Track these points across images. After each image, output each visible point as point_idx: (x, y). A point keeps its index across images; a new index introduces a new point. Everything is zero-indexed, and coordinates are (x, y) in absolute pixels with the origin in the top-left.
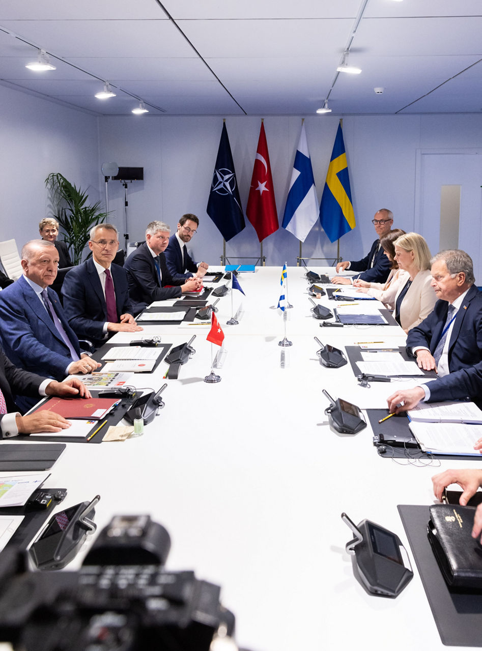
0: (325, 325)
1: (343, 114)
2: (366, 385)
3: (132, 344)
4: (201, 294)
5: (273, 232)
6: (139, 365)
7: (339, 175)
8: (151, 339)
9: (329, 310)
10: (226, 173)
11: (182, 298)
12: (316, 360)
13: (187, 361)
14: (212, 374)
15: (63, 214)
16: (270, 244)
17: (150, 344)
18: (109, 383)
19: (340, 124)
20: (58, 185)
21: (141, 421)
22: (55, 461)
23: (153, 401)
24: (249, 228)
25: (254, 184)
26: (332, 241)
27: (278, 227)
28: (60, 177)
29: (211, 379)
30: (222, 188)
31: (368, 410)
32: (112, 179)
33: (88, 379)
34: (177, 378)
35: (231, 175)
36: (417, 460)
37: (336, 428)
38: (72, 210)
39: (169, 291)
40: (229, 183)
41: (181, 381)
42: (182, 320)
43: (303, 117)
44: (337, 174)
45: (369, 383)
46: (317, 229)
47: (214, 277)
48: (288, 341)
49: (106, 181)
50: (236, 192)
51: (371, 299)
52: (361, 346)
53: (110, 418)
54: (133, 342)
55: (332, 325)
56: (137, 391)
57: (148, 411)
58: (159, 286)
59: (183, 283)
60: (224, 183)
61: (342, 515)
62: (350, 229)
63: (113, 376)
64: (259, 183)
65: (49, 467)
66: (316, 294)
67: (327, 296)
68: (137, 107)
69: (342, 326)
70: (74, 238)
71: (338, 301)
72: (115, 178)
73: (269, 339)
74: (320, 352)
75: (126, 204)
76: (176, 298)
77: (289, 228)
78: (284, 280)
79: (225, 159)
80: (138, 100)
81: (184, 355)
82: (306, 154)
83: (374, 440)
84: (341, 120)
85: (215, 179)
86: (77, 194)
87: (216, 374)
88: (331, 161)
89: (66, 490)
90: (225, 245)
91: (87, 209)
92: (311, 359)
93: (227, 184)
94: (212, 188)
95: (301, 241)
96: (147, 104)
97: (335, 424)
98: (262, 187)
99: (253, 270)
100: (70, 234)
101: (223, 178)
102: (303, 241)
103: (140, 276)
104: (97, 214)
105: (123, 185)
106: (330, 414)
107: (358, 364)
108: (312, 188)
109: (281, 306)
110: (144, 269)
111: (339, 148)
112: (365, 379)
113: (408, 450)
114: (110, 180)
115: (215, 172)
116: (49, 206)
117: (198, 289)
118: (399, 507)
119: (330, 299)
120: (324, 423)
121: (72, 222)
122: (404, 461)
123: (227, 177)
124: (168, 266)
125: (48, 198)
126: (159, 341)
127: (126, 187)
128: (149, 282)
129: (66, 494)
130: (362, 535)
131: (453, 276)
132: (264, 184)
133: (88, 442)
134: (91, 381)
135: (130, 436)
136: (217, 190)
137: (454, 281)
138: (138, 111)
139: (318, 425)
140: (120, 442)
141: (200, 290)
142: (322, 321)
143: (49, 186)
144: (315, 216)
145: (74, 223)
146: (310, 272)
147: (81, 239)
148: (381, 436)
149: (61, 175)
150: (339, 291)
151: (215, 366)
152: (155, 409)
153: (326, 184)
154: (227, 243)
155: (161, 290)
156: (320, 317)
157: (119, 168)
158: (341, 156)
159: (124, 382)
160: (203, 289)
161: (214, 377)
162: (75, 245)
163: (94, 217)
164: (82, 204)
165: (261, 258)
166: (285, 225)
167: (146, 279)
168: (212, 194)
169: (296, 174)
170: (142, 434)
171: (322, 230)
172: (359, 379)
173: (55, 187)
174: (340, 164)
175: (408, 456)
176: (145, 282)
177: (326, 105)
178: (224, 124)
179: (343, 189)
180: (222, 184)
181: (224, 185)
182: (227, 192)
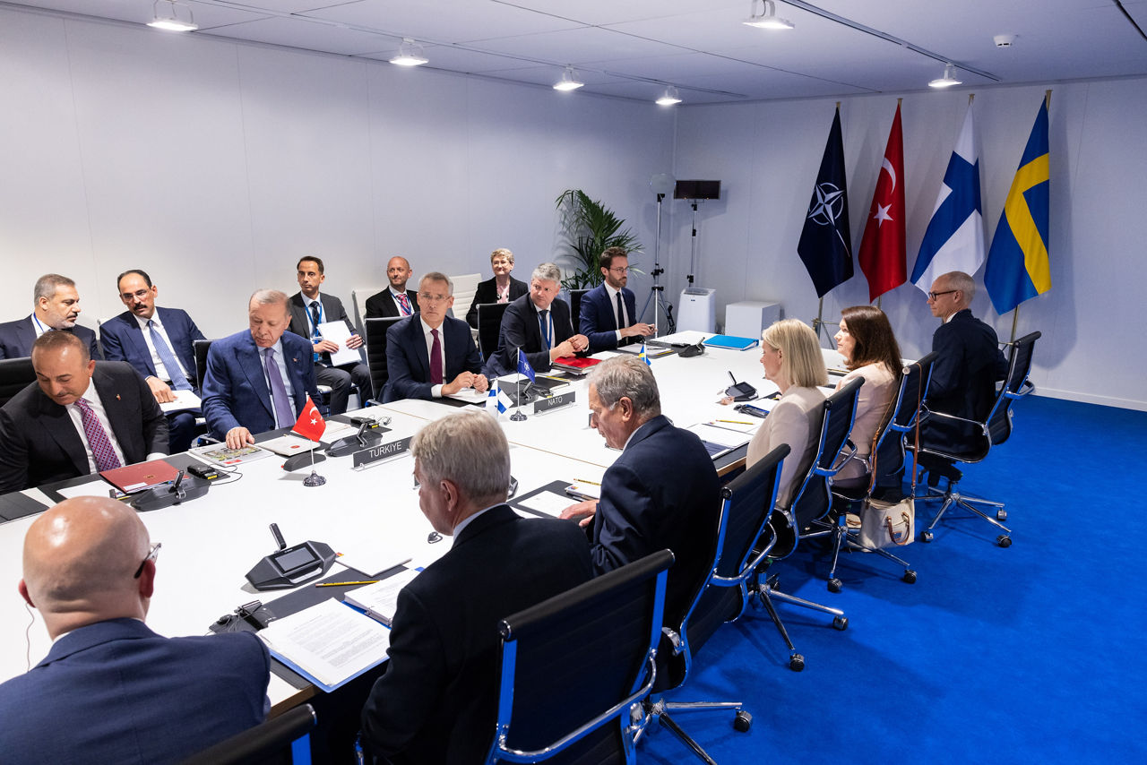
1: (1062, 81)
7: (1028, 194)
10: (829, 190)
15: (589, 244)
19: (1045, 100)
25: (874, 209)
26: (1001, 312)
27: (903, 280)
28: (580, 196)
30: (822, 214)
32: (672, 198)
35: (839, 192)
40: (832, 206)
43: (971, 92)
44: (1024, 193)
49: (659, 200)
50: (842, 222)
60: (825, 207)
62: (1035, 293)
64: (880, 207)
68: (664, 95)
72: (675, 196)
75: (694, 233)
77: (921, 283)
79: (832, 168)
82: (970, 158)
84: (1049, 91)
85: (814, 200)
88: (1019, 168)
93: (829, 209)
94: (809, 214)
98: (883, 214)
101: (824, 198)
105: (691, 206)
108: (974, 216)
111: (1039, 143)
114: (667, 198)
115: (815, 188)
123: (832, 195)
127: (695, 209)
131: (613, 406)
132: (887, 208)
136: (815, 217)
138: (666, 102)
143: (563, 207)
153: (1003, 214)
158: (1041, 159)
159: (239, 461)
164: (611, 233)
166: (914, 279)
168: (809, 222)
169: (946, 191)
174: (1036, 172)
178: (837, 110)
179: (1032, 220)
180: (822, 207)
181: (825, 210)
182: (828, 222)
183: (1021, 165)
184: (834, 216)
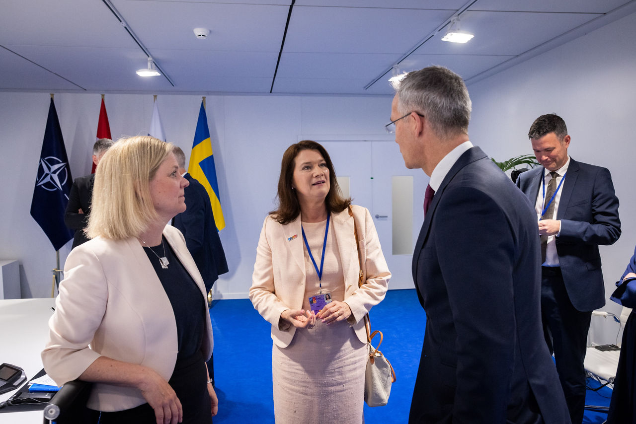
1: (205, 93)
7: (202, 164)
10: (53, 162)
19: (202, 104)
30: (49, 182)
35: (62, 165)
40: (58, 175)
44: (199, 163)
60: (51, 176)
79: (53, 146)
84: (204, 98)
85: (41, 171)
88: (193, 148)
93: (56, 177)
94: (37, 182)
101: (49, 169)
111: (203, 132)
115: (40, 161)
123: (56, 167)
136: (43, 185)
158: (205, 141)
168: (38, 190)
174: (204, 150)
178: (52, 100)
179: (207, 180)
180: (49, 176)
181: (52, 178)
182: (55, 187)
183: (194, 145)
184: (61, 183)
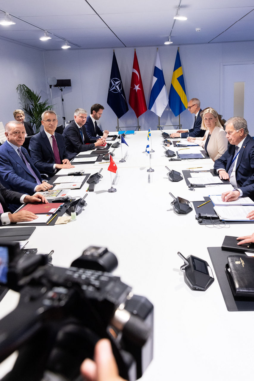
0: (171, 160)
1: (179, 45)
2: (193, 189)
3: (69, 175)
4: (105, 147)
5: (144, 112)
6: (73, 185)
7: (178, 79)
8: (79, 172)
9: (174, 152)
10: (116, 81)
11: (95, 150)
12: (167, 178)
13: (98, 182)
14: (112, 188)
15: (28, 107)
16: (143, 119)
17: (79, 174)
18: (58, 195)
19: (178, 50)
20: (24, 91)
21: (75, 213)
22: (30, 235)
23: (81, 203)
24: (131, 111)
25: (133, 86)
26: (176, 116)
27: (146, 110)
28: (24, 87)
29: (111, 191)
30: (115, 89)
31: (193, 202)
32: (54, 87)
33: (46, 194)
34: (93, 191)
35: (119, 82)
36: (218, 225)
37: (176, 212)
38: (32, 105)
39: (88, 146)
40: (119, 86)
41: (96, 192)
42: (96, 161)
43: (157, 47)
45: (194, 188)
46: (168, 109)
47: (113, 138)
48: (152, 169)
49: (51, 88)
50: (123, 91)
51: (196, 146)
52: (190, 170)
53: (59, 213)
54: (69, 174)
55: (175, 160)
56: (72, 198)
57: (78, 208)
58: (83, 144)
59: (96, 141)
61: (178, 253)
62: (185, 109)
63: (59, 192)
64: (135, 85)
65: (27, 239)
66: (167, 144)
67: (173, 145)
68: (64, 44)
69: (181, 160)
70: (35, 120)
71: (179, 148)
72: (55, 86)
73: (142, 169)
74: (168, 174)
75: (63, 100)
76: (92, 150)
77: (152, 110)
78: (150, 137)
79: (115, 73)
80: (65, 40)
81: (97, 179)
82: (160, 68)
83: (196, 216)
84: (179, 48)
85: (111, 84)
86: (35, 95)
87: (114, 188)
88: (174, 71)
89: (37, 249)
90: (118, 120)
91: (41, 104)
92: (164, 178)
93: (118, 87)
94: (109, 89)
95: (159, 117)
96: (70, 43)
97: (176, 210)
98: (137, 88)
99: (133, 133)
100: (33, 118)
101: (115, 83)
102: (160, 116)
103: (72, 139)
104: (47, 106)
105: (60, 89)
106: (173, 205)
107: (189, 179)
108: (164, 87)
109: (147, 151)
110: (74, 135)
111: (178, 64)
112: (192, 187)
113: (213, 221)
114: (53, 87)
115: (110, 80)
116: (20, 103)
117: (104, 144)
118: (208, 248)
119: (174, 146)
120: (171, 210)
121: (33, 111)
122: (212, 226)
123: (117, 83)
124: (87, 133)
125: (19, 98)
126: (83, 173)
127: (62, 91)
128: (77, 142)
129: (37, 251)
130: (188, 262)
131: (238, 131)
132: (138, 86)
133: (48, 225)
134: (47, 194)
135: (69, 221)
136: (112, 90)
137: (238, 134)
138: (65, 47)
139: (167, 211)
140: (64, 224)
141: (105, 145)
142: (170, 158)
143: (19, 92)
144: (166, 102)
145: (34, 112)
146: (164, 133)
147: (39, 121)
148: (199, 214)
149: (25, 86)
150: (179, 142)
151: (113, 184)
152: (82, 207)
153: (172, 84)
154: (119, 119)
155: (84, 146)
156: (169, 156)
157: (57, 80)
158: (179, 68)
159: (65, 194)
160: (107, 144)
161: (113, 189)
162: (36, 124)
163: (45, 108)
164: (38, 101)
165: (138, 127)
166: (150, 108)
167: (76, 140)
168: (110, 93)
169: (155, 79)
170: (76, 220)
171: (171, 110)
172: (189, 187)
173: (22, 92)
174: (178, 73)
175: (213, 223)
176: (75, 142)
177: (170, 40)
178: (114, 52)
179: (181, 87)
180: (115, 87)
181: (116, 87)
182: (117, 91)
184: (120, 90)
